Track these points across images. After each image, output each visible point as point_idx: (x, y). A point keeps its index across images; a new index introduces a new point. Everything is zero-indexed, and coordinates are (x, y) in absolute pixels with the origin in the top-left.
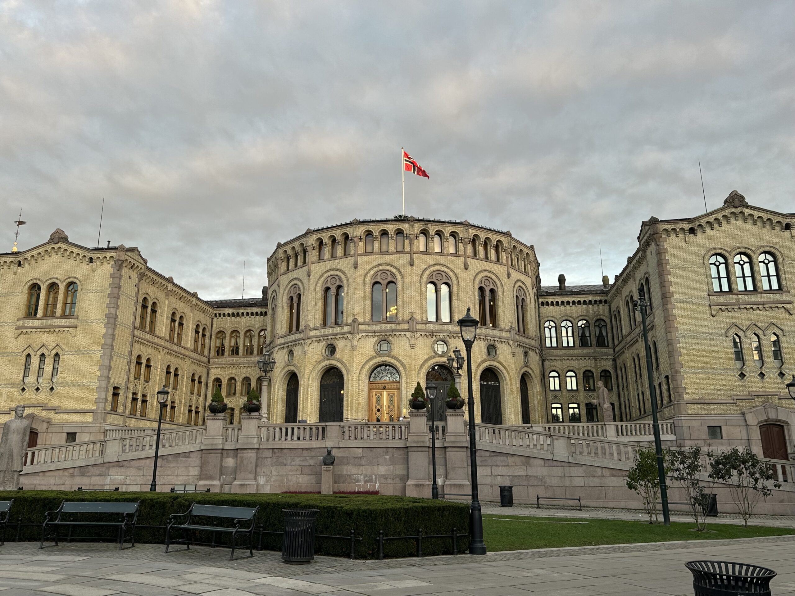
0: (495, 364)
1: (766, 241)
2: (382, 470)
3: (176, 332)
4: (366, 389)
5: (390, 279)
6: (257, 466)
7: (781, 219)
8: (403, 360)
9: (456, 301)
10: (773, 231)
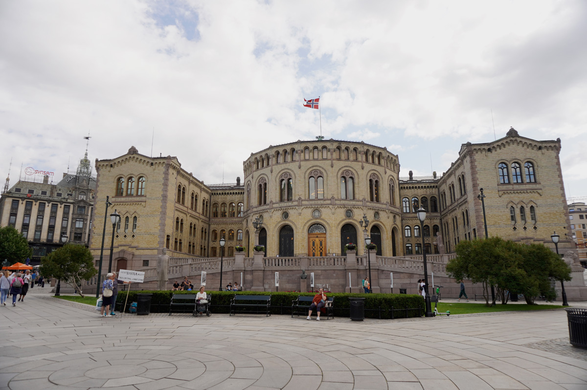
0: (378, 223)
1: (528, 156)
2: (333, 281)
3: (194, 204)
4: (307, 238)
5: (319, 175)
6: (264, 279)
7: (536, 144)
8: (328, 221)
9: (357, 188)
10: (532, 151)
